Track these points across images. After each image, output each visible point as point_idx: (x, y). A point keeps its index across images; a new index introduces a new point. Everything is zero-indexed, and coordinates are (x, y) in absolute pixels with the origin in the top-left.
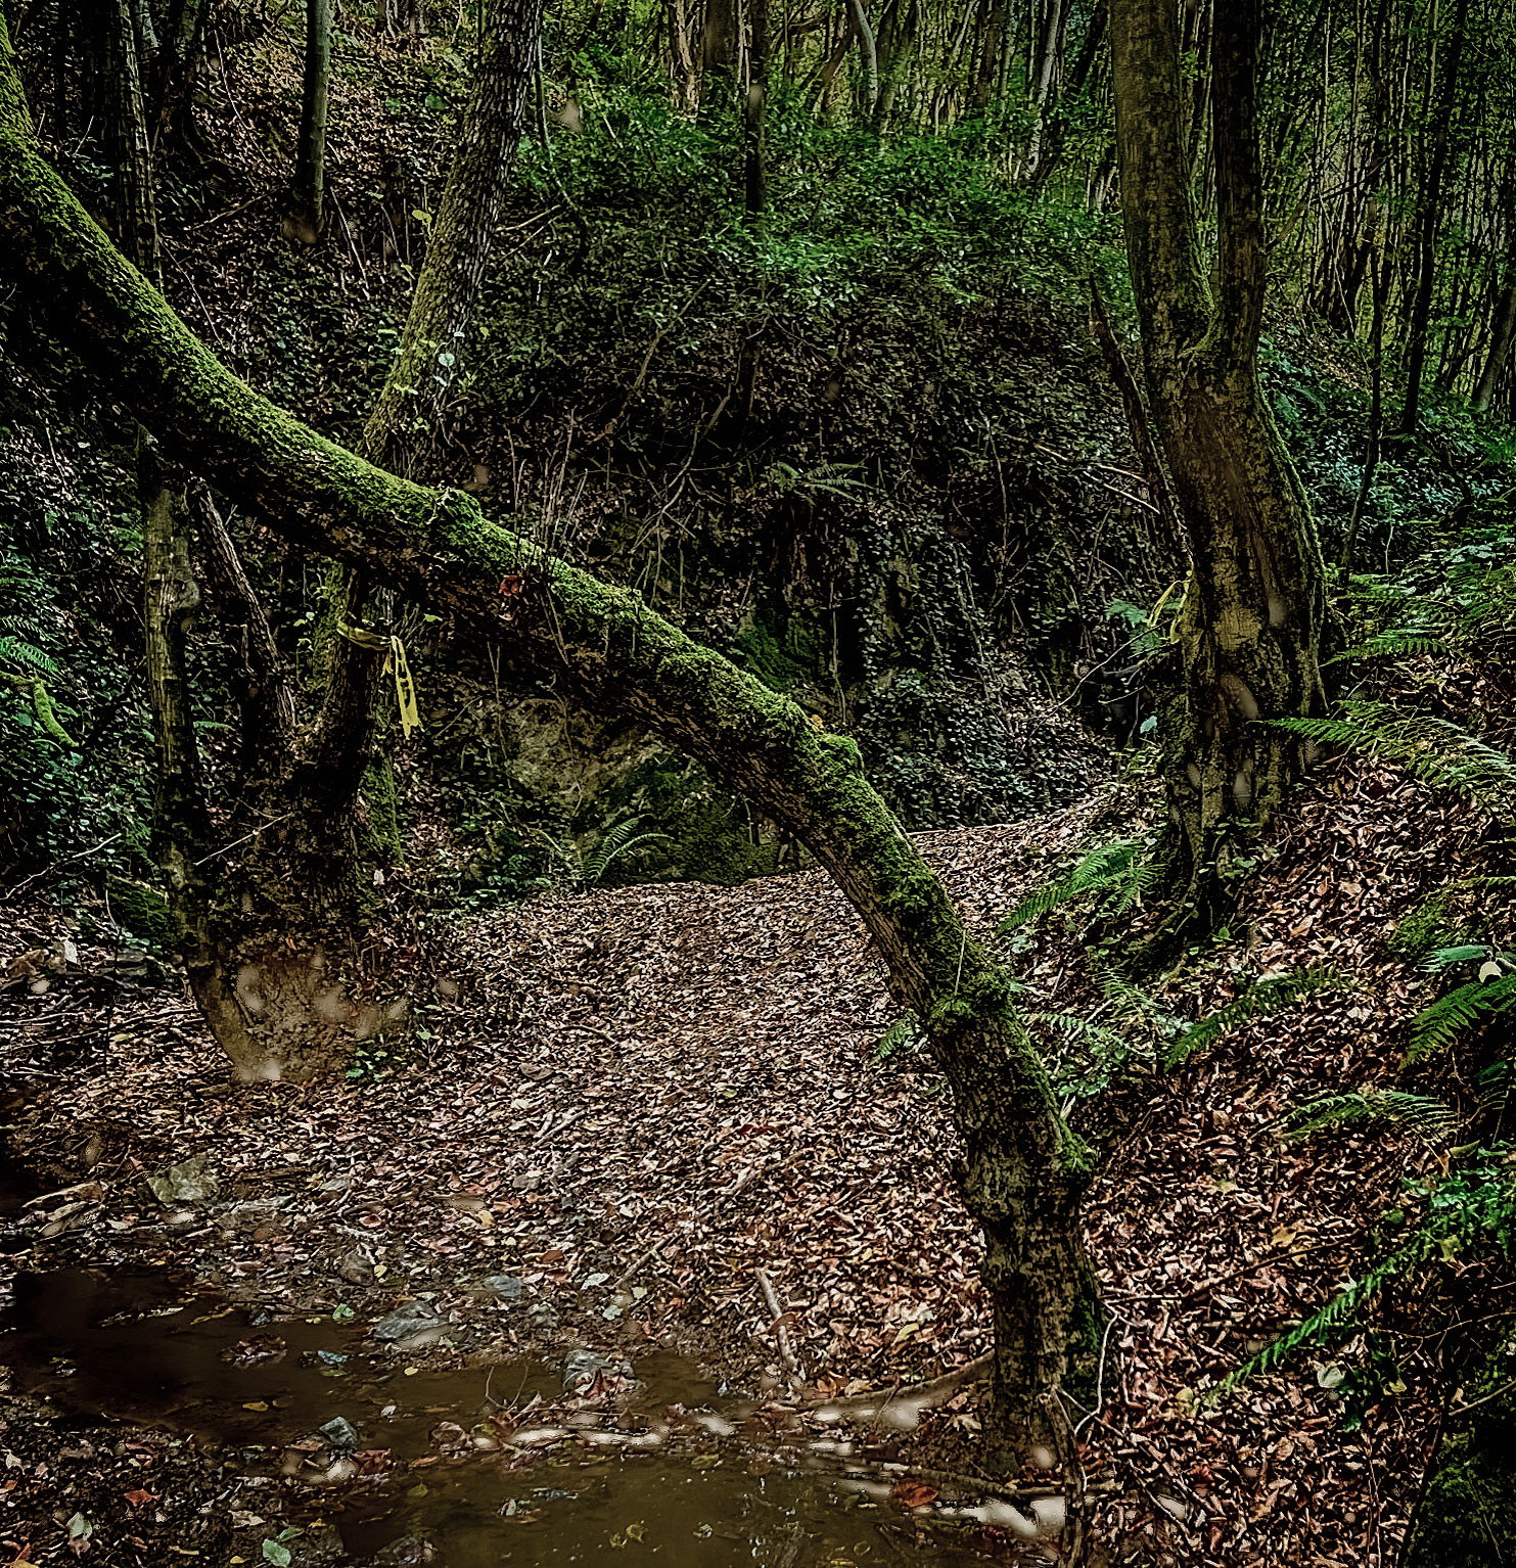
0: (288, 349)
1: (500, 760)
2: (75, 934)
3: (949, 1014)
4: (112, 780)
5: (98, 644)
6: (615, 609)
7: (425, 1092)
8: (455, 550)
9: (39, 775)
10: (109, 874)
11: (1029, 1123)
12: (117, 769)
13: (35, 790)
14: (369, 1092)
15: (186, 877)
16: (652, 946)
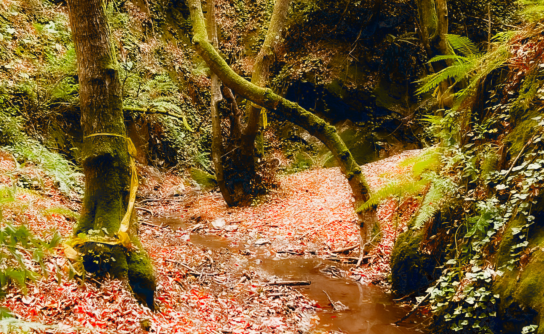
0: (241, 11)
1: (299, 133)
2: (183, 183)
3: (349, 174)
4: (192, 141)
5: (188, 103)
6: (293, 106)
7: (268, 208)
8: (268, 98)
9: (175, 140)
10: (192, 167)
11: (365, 195)
12: (193, 138)
13: (174, 144)
14: (256, 208)
15: (218, 160)
16: (328, 180)
